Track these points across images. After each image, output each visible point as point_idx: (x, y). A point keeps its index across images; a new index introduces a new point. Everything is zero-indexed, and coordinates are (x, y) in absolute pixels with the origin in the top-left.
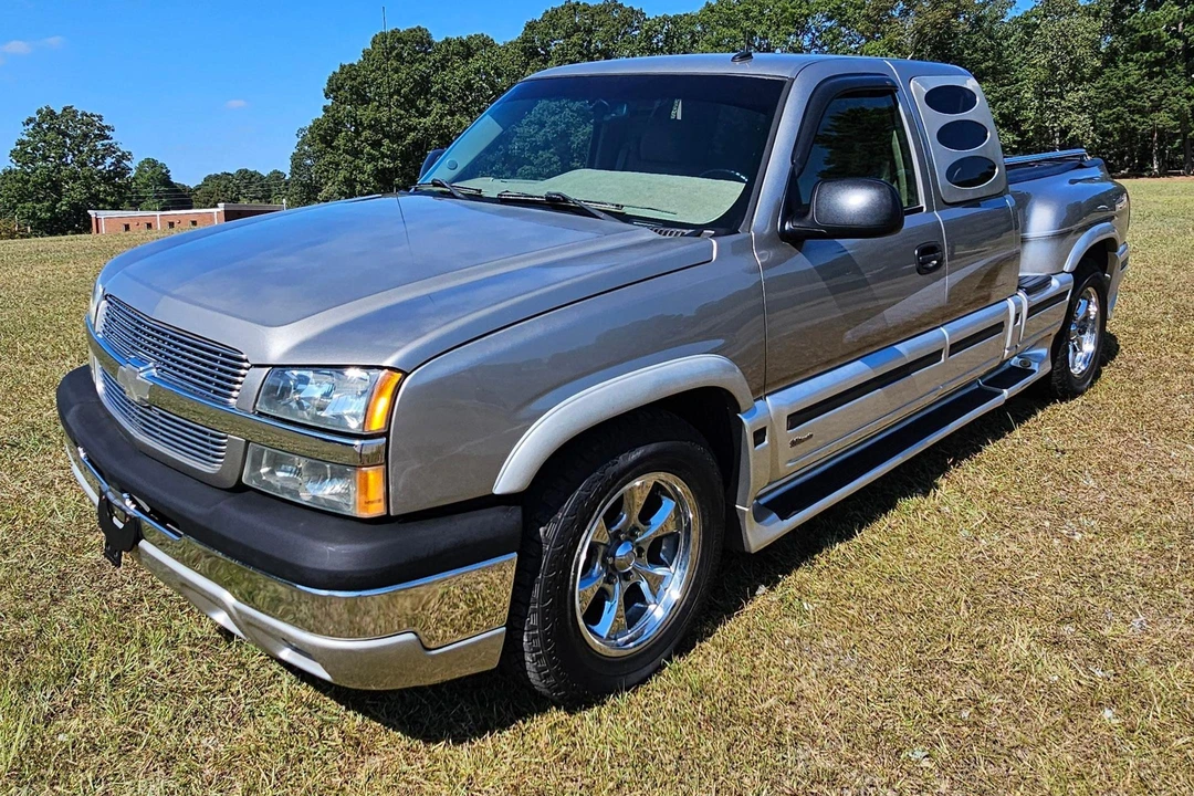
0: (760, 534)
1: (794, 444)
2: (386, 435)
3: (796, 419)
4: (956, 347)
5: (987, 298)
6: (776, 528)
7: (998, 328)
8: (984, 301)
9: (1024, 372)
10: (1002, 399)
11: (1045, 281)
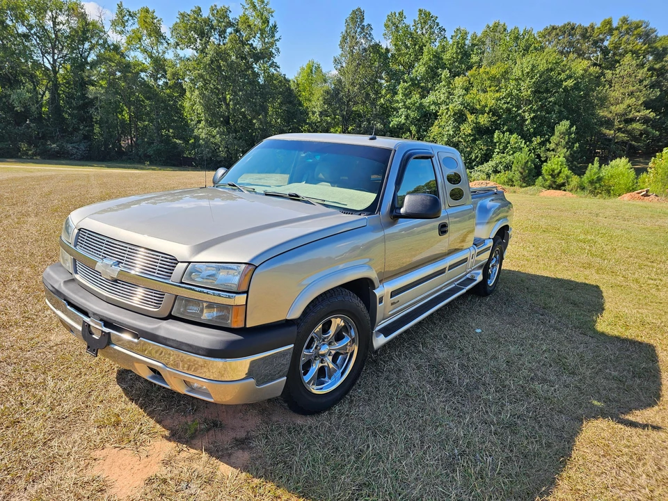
0: (379, 341)
1: (392, 304)
2: (247, 292)
3: (394, 294)
4: (451, 267)
5: (464, 246)
6: (382, 340)
7: (465, 260)
9: (472, 280)
10: (464, 291)
11: (483, 241)
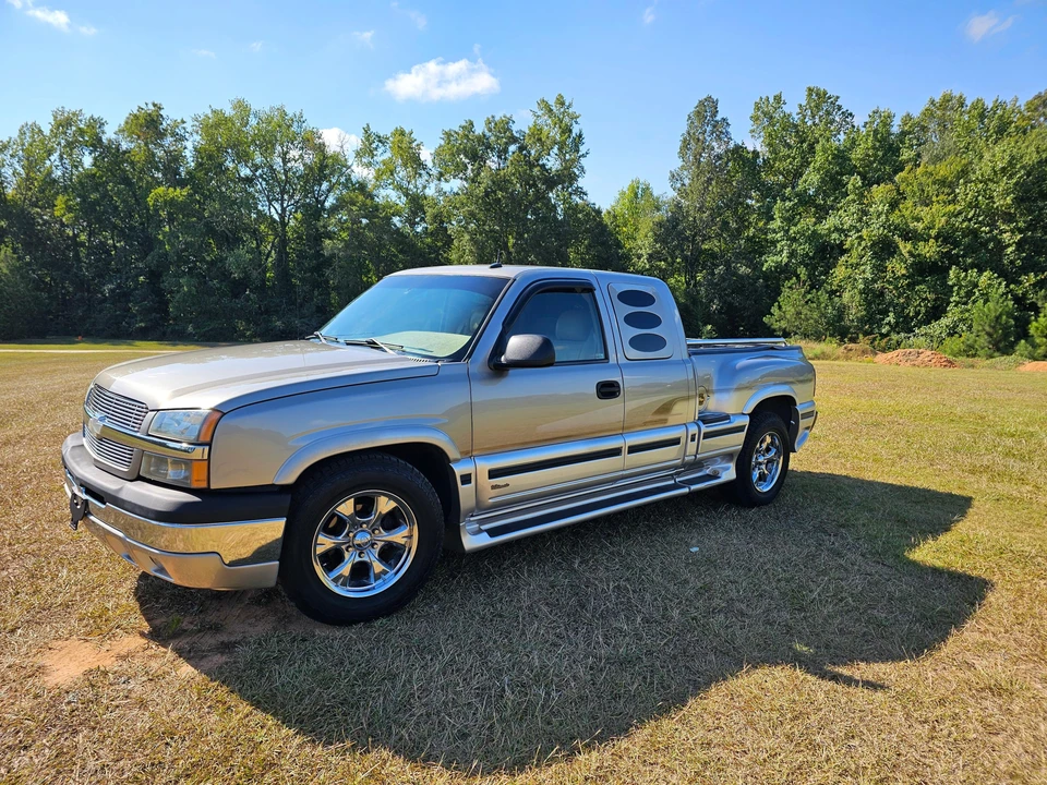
0: (472, 541)
1: (494, 487)
2: (210, 444)
3: (493, 474)
4: (635, 449)
5: (665, 421)
6: (484, 540)
7: (676, 442)
8: (662, 424)
9: (715, 476)
10: (686, 490)
11: (727, 417)
